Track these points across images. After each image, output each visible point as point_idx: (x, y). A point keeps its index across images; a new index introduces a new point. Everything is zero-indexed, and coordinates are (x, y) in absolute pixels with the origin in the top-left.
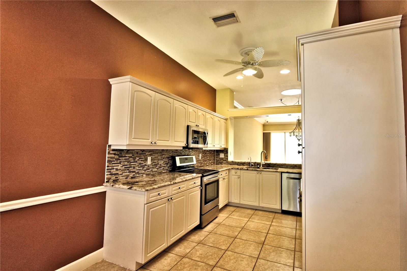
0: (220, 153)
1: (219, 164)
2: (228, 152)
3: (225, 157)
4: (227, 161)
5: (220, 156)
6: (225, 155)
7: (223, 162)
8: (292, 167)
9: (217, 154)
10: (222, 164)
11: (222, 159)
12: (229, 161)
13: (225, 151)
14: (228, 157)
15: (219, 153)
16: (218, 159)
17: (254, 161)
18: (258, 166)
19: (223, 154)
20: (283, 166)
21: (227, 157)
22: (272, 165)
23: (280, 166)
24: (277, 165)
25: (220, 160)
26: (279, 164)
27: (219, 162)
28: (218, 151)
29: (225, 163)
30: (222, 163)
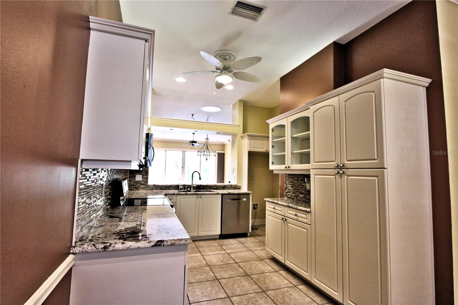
0: (137, 174)
1: (133, 190)
2: (148, 173)
3: (144, 180)
4: (146, 186)
5: (135, 179)
6: (144, 176)
7: (141, 186)
8: (221, 188)
9: (131, 176)
10: (139, 190)
11: (139, 182)
12: (149, 185)
13: (144, 171)
14: (148, 180)
15: (134, 175)
16: (133, 182)
17: (183, 184)
18: (189, 189)
19: (141, 175)
20: (213, 187)
21: (146, 180)
22: (202, 187)
23: (210, 188)
24: (208, 187)
25: (135, 184)
26: (210, 185)
27: (134, 187)
28: (133, 171)
29: (143, 188)
30: (139, 188)
